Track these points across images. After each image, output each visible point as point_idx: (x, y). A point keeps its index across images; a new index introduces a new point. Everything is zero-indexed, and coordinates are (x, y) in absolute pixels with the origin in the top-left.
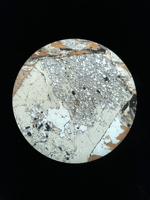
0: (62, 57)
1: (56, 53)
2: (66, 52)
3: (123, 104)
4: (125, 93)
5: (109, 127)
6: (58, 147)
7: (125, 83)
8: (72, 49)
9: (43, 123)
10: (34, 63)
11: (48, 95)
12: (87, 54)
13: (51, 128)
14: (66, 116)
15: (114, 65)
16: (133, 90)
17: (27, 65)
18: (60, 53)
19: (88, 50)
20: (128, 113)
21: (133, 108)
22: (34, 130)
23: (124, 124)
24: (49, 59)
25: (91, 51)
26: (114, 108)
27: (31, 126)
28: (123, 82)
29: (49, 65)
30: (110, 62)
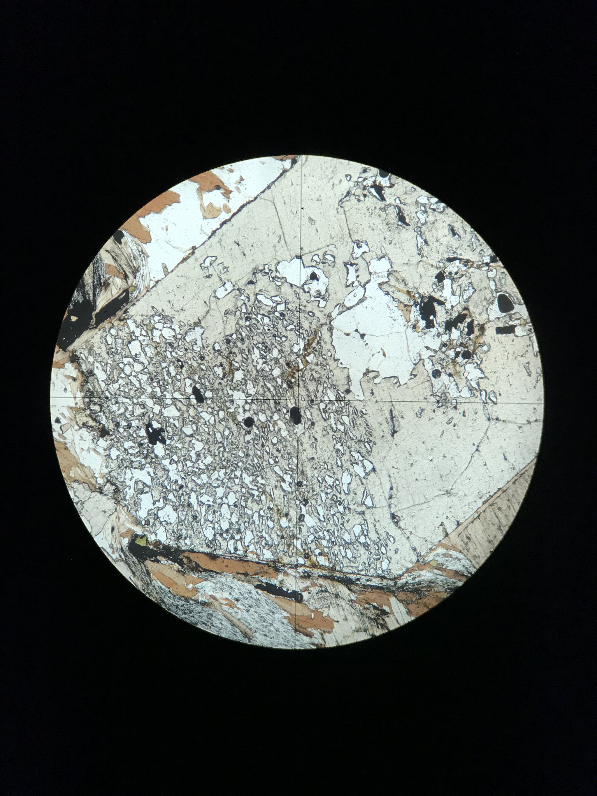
0: (302, 565)
1: (321, 586)
2: (281, 582)
3: (116, 323)
4: (97, 364)
5: (194, 248)
6: (408, 225)
7: (89, 403)
8: (257, 587)
9: (441, 330)
10: (416, 573)
11: (394, 432)
12: (204, 553)
13: (416, 304)
14: (348, 335)
15: (112, 484)
16: (62, 366)
17: (445, 570)
18: (308, 583)
19: (197, 568)
20: (106, 285)
21: (81, 299)
22: (484, 316)
23: (134, 248)
24: (354, 573)
25: (185, 561)
26: (157, 318)
27: (490, 331)
28: (92, 407)
29: (362, 550)
30: (125, 499)
